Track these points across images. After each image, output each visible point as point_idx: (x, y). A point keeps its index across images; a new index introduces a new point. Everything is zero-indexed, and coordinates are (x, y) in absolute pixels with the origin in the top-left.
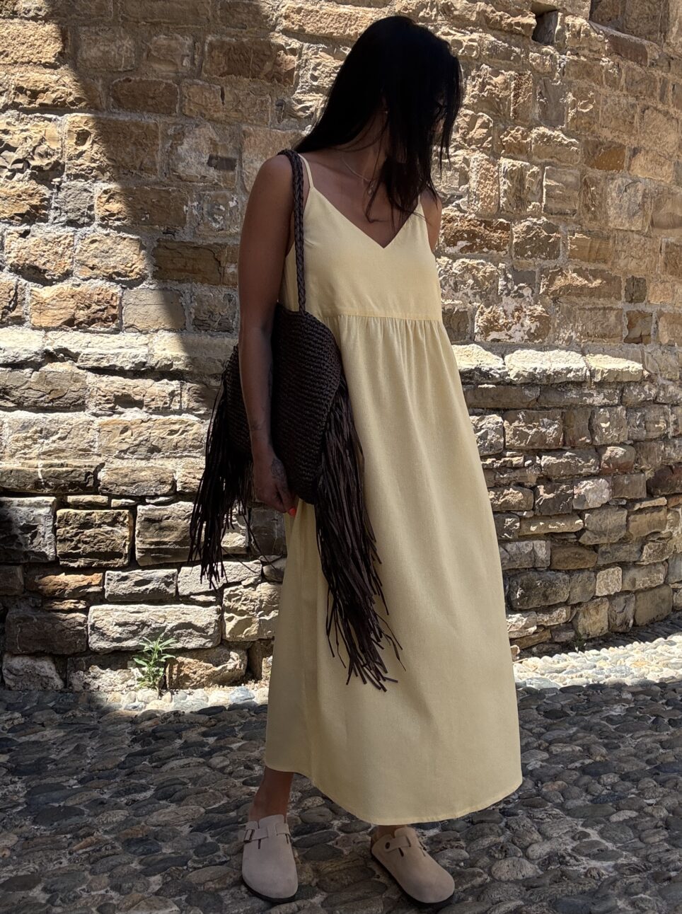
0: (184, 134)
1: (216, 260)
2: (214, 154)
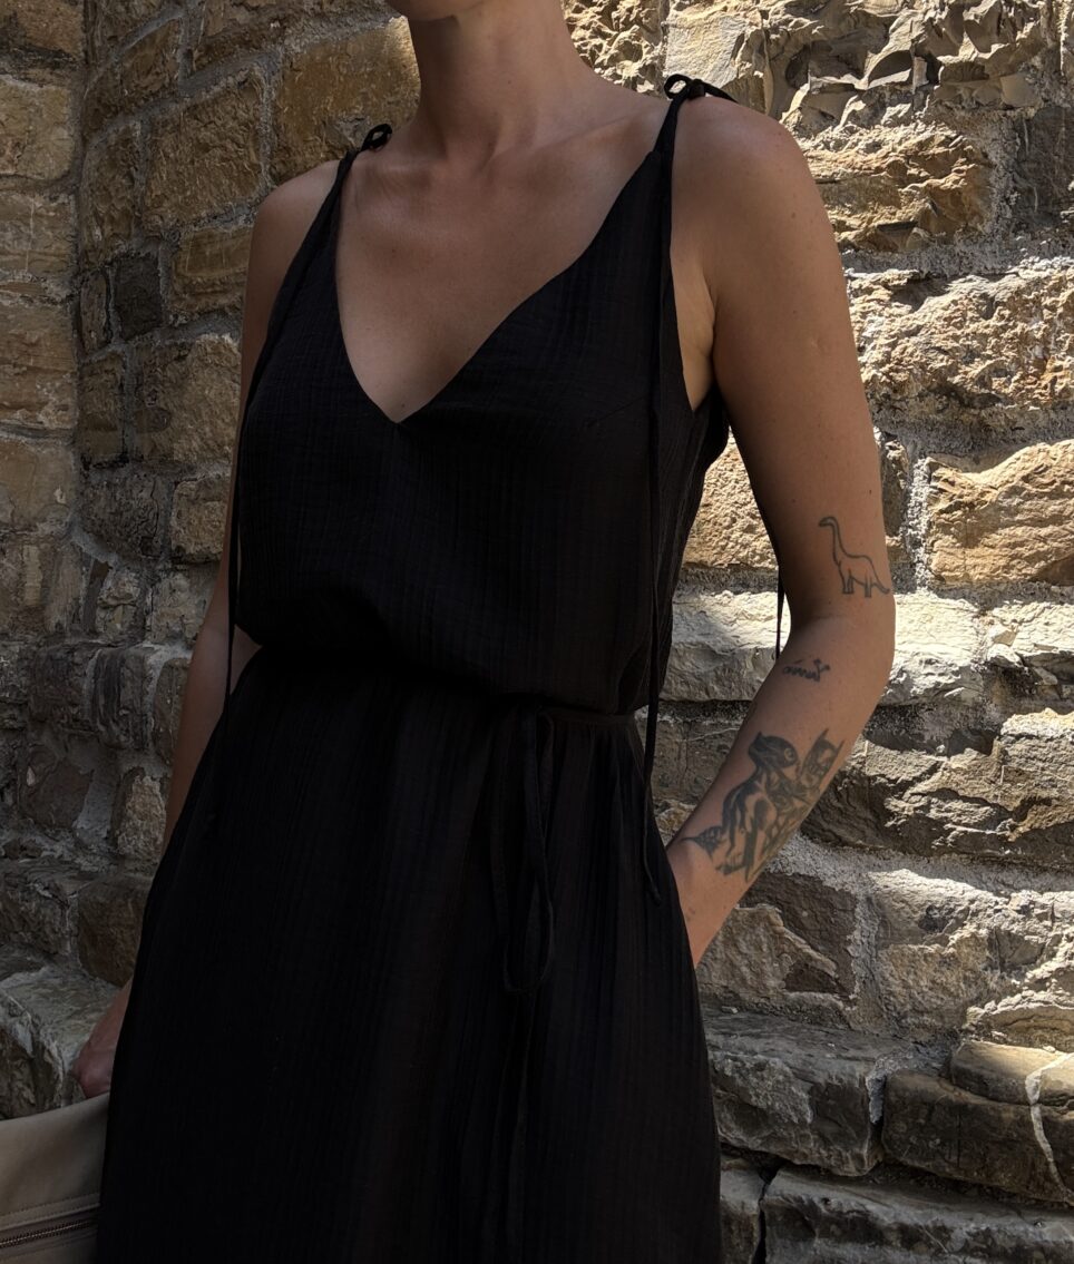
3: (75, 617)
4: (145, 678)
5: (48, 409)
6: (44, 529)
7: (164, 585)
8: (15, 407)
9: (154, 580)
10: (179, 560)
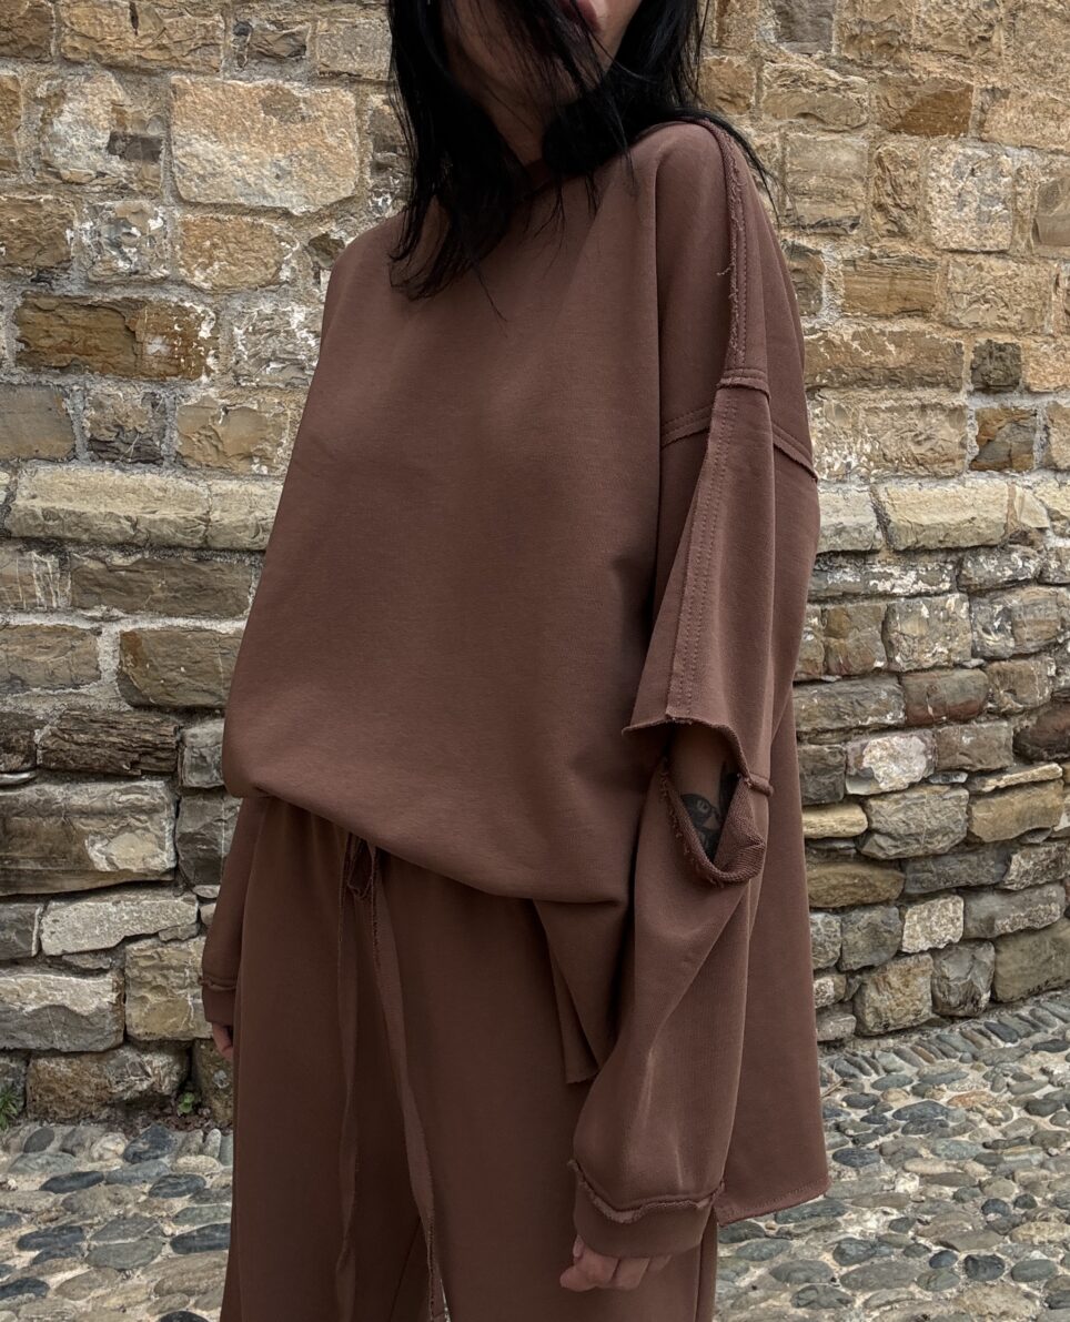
0: (64, 96)
1: (128, 329)
2: (120, 131)
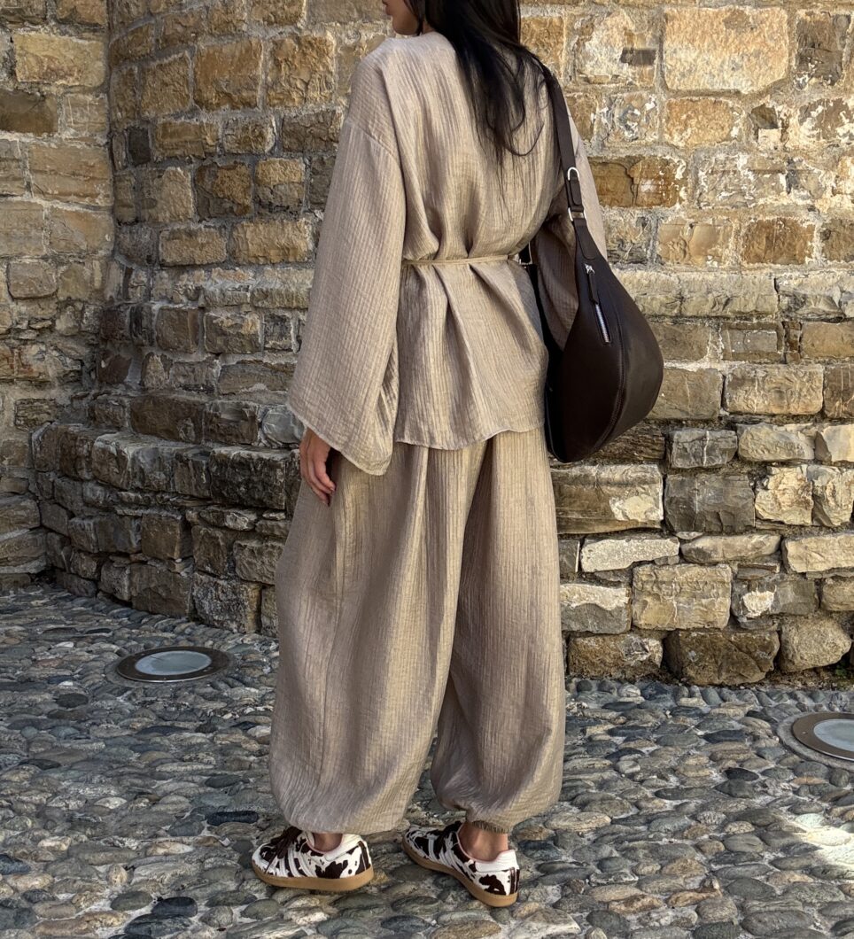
0: (593, 27)
1: (629, 176)
2: (629, 47)
3: (119, 293)
4: (152, 315)
5: (100, 197)
6: (102, 253)
7: (158, 276)
8: (85, 196)
9: (153, 274)
10: (163, 265)
